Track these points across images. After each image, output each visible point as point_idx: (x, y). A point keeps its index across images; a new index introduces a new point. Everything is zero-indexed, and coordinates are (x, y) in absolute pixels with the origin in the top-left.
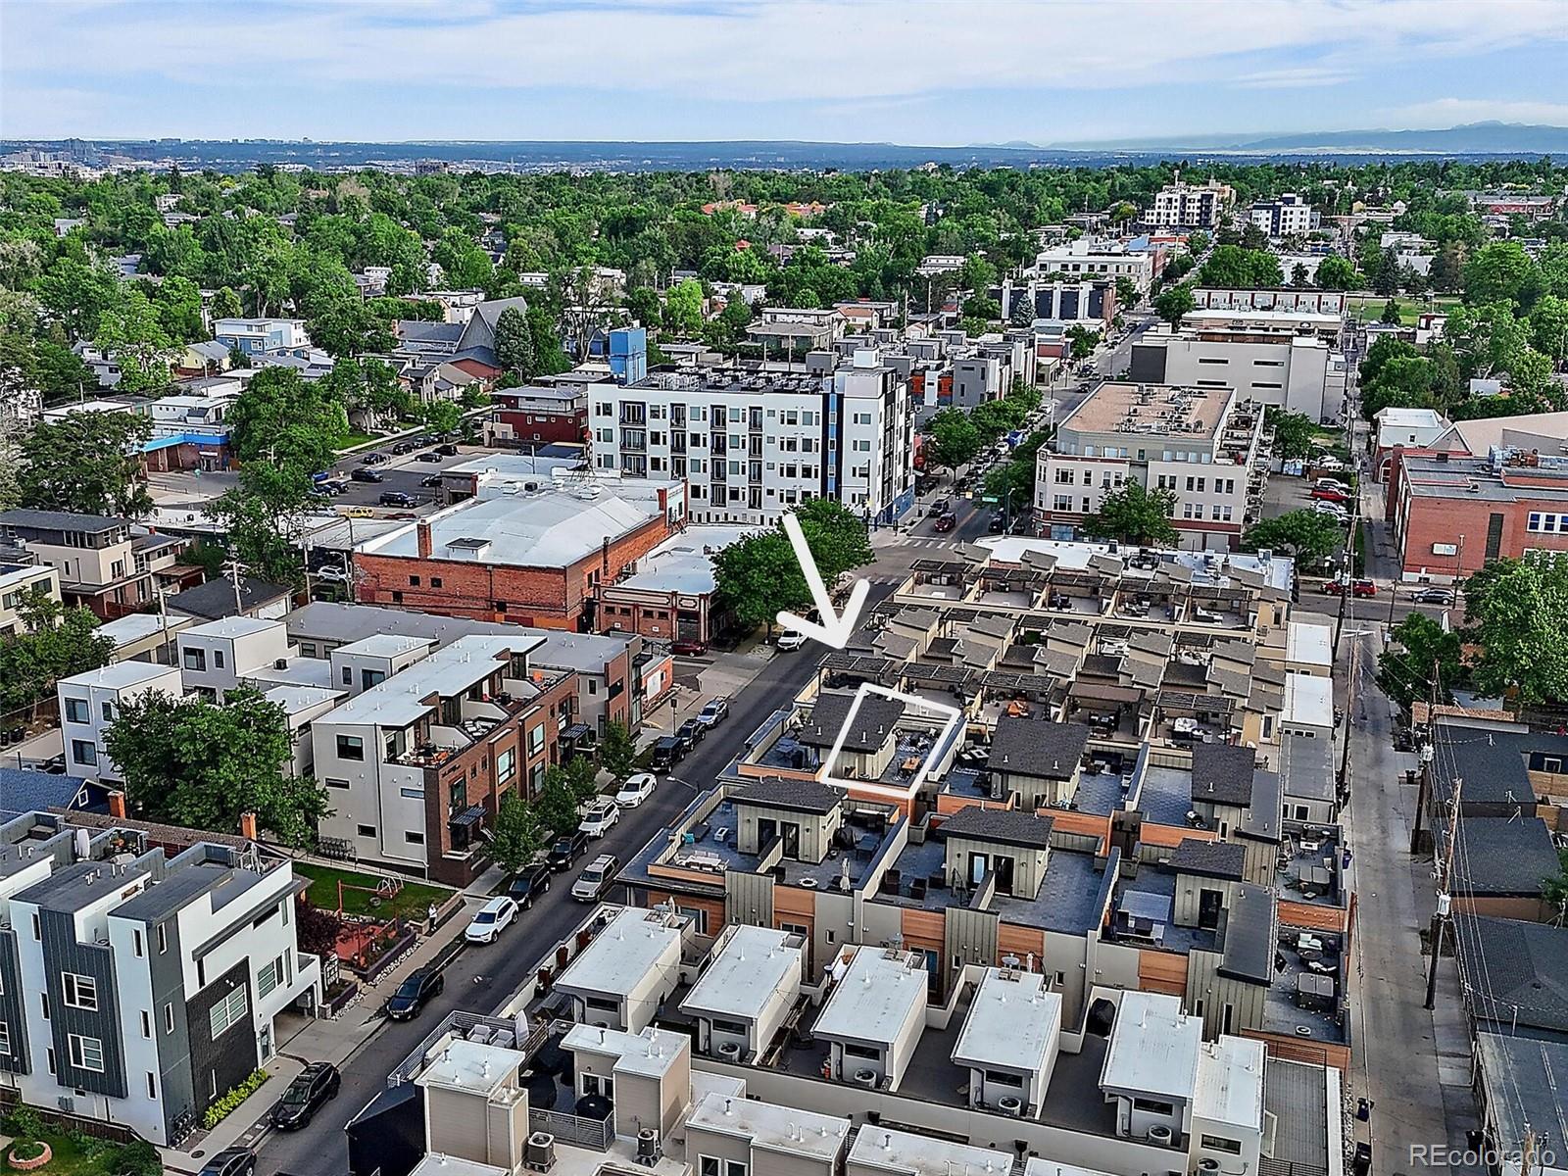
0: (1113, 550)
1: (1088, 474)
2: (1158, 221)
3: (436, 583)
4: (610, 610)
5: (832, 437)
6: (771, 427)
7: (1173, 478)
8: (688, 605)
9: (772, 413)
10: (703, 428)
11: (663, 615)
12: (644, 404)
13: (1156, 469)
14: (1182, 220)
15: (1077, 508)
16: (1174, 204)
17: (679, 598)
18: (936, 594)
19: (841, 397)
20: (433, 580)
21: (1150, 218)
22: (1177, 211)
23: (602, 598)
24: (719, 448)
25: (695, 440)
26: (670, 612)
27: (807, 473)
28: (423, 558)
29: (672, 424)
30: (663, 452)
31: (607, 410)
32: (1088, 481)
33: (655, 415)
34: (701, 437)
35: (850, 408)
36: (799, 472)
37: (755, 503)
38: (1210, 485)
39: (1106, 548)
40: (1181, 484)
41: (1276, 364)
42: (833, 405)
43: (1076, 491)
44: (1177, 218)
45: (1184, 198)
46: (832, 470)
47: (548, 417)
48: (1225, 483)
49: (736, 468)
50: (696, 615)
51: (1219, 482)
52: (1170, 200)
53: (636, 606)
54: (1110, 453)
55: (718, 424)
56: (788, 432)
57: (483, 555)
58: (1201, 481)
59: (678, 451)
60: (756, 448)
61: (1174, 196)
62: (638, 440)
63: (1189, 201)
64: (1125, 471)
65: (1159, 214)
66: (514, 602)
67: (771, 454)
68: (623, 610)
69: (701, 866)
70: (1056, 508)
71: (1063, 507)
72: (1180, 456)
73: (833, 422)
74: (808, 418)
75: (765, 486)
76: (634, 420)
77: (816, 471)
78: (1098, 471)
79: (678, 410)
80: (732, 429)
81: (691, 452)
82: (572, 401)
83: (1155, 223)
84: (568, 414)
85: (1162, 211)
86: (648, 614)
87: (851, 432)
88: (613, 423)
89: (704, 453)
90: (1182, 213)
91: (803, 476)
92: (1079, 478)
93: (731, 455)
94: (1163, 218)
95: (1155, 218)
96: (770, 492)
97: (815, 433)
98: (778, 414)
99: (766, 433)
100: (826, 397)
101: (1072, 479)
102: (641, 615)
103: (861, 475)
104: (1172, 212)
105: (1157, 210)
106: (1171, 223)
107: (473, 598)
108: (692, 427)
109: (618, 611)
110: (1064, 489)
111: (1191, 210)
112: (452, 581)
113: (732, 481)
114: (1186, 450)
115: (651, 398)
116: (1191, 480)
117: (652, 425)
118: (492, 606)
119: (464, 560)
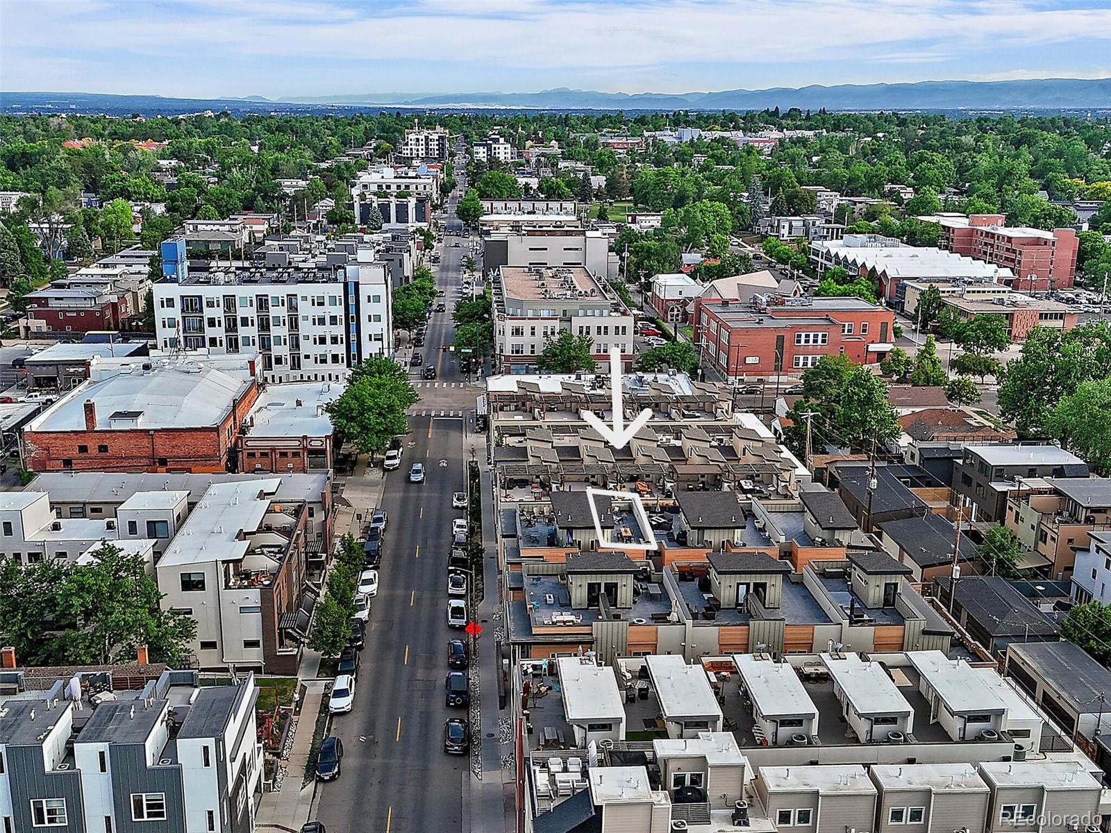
0: (578, 378)
1: (533, 329)
2: (411, 154)
3: (103, 449)
4: (251, 455)
5: (352, 313)
6: (305, 309)
7: (588, 328)
8: (316, 444)
9: (305, 298)
10: (251, 312)
11: (295, 455)
12: (200, 297)
13: (577, 322)
14: (427, 153)
15: (527, 352)
16: (421, 142)
17: (309, 440)
18: (516, 418)
19: (357, 284)
20: (100, 447)
21: (405, 152)
22: (424, 147)
23: (245, 447)
24: (264, 325)
25: (245, 322)
26: (301, 451)
27: (334, 340)
28: (90, 430)
29: (225, 311)
30: (219, 332)
31: (170, 303)
32: (533, 334)
33: (210, 304)
34: (250, 319)
35: (364, 292)
36: (328, 340)
37: (296, 365)
38: (611, 331)
39: (573, 377)
40: (593, 332)
41: (577, 249)
42: (352, 290)
43: (526, 340)
44: (424, 152)
45: (427, 138)
46: (353, 337)
47: (78, 312)
48: (620, 328)
49: (278, 340)
50: (323, 452)
51: (617, 328)
52: (418, 140)
53: (273, 450)
54: (545, 314)
55: (261, 308)
56: (319, 311)
57: (141, 423)
58: (606, 328)
59: (231, 331)
60: (294, 324)
61: (420, 137)
62: (197, 325)
63: (431, 140)
64: (557, 325)
65: (411, 149)
66: (175, 457)
67: (305, 328)
68: (262, 454)
69: (564, 622)
70: (513, 353)
71: (517, 352)
72: (589, 312)
73: (352, 302)
74: (333, 301)
75: (303, 352)
76: (192, 310)
77: (342, 338)
78: (540, 326)
79: (230, 302)
80: (274, 312)
81: (242, 332)
82: (95, 298)
83: (409, 155)
84: (95, 309)
85: (413, 147)
86: (284, 454)
87: (366, 309)
88: (176, 313)
89: (252, 332)
90: (427, 149)
91: (332, 343)
92: (527, 331)
93: (274, 331)
94: (414, 152)
95: (409, 152)
96: (307, 357)
97: (339, 311)
98: (310, 299)
99: (301, 313)
100: (346, 285)
101: (522, 333)
102: (278, 456)
103: (375, 340)
104: (420, 148)
105: (409, 147)
106: (420, 155)
107: (137, 457)
108: (241, 312)
109: (258, 455)
110: (517, 340)
111: (432, 147)
112: (115, 447)
113: (276, 351)
114: (593, 308)
115: (206, 292)
116: (599, 328)
117: (208, 313)
118: (154, 463)
119: (128, 428)
